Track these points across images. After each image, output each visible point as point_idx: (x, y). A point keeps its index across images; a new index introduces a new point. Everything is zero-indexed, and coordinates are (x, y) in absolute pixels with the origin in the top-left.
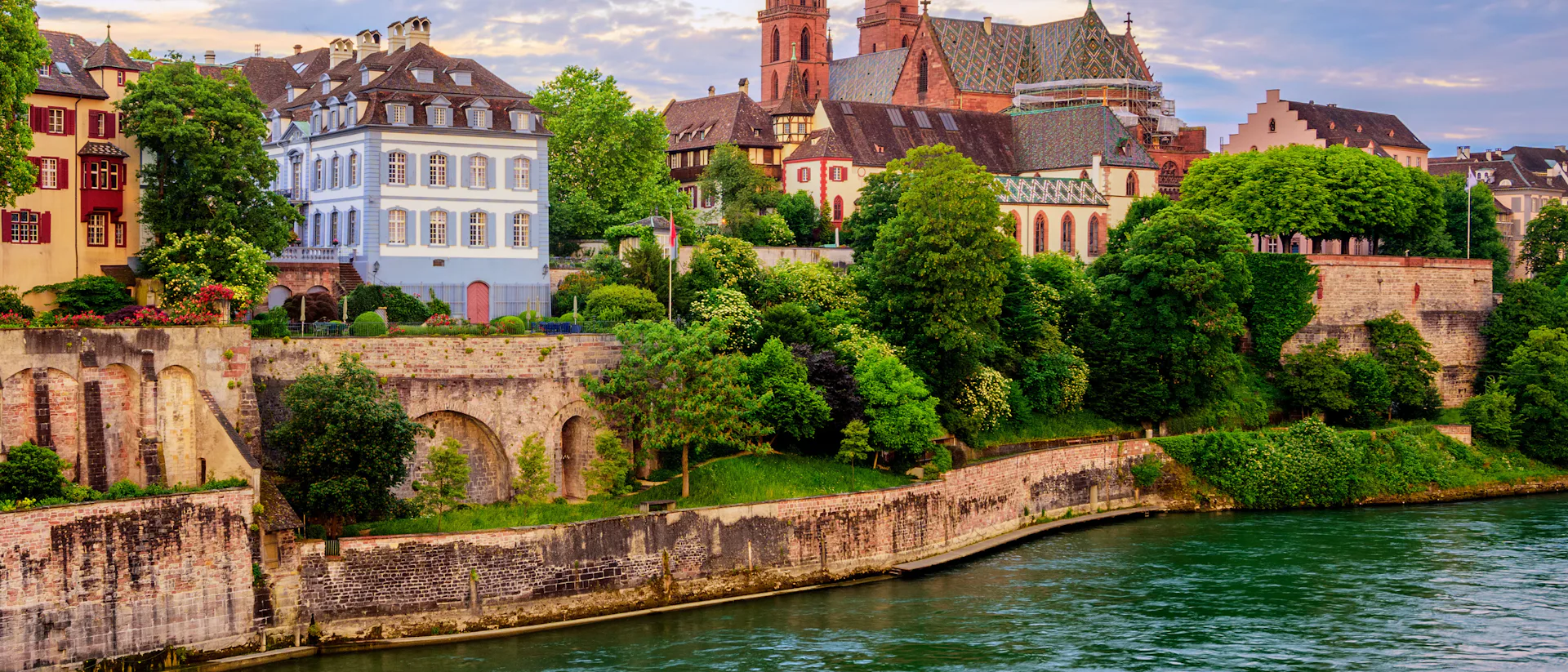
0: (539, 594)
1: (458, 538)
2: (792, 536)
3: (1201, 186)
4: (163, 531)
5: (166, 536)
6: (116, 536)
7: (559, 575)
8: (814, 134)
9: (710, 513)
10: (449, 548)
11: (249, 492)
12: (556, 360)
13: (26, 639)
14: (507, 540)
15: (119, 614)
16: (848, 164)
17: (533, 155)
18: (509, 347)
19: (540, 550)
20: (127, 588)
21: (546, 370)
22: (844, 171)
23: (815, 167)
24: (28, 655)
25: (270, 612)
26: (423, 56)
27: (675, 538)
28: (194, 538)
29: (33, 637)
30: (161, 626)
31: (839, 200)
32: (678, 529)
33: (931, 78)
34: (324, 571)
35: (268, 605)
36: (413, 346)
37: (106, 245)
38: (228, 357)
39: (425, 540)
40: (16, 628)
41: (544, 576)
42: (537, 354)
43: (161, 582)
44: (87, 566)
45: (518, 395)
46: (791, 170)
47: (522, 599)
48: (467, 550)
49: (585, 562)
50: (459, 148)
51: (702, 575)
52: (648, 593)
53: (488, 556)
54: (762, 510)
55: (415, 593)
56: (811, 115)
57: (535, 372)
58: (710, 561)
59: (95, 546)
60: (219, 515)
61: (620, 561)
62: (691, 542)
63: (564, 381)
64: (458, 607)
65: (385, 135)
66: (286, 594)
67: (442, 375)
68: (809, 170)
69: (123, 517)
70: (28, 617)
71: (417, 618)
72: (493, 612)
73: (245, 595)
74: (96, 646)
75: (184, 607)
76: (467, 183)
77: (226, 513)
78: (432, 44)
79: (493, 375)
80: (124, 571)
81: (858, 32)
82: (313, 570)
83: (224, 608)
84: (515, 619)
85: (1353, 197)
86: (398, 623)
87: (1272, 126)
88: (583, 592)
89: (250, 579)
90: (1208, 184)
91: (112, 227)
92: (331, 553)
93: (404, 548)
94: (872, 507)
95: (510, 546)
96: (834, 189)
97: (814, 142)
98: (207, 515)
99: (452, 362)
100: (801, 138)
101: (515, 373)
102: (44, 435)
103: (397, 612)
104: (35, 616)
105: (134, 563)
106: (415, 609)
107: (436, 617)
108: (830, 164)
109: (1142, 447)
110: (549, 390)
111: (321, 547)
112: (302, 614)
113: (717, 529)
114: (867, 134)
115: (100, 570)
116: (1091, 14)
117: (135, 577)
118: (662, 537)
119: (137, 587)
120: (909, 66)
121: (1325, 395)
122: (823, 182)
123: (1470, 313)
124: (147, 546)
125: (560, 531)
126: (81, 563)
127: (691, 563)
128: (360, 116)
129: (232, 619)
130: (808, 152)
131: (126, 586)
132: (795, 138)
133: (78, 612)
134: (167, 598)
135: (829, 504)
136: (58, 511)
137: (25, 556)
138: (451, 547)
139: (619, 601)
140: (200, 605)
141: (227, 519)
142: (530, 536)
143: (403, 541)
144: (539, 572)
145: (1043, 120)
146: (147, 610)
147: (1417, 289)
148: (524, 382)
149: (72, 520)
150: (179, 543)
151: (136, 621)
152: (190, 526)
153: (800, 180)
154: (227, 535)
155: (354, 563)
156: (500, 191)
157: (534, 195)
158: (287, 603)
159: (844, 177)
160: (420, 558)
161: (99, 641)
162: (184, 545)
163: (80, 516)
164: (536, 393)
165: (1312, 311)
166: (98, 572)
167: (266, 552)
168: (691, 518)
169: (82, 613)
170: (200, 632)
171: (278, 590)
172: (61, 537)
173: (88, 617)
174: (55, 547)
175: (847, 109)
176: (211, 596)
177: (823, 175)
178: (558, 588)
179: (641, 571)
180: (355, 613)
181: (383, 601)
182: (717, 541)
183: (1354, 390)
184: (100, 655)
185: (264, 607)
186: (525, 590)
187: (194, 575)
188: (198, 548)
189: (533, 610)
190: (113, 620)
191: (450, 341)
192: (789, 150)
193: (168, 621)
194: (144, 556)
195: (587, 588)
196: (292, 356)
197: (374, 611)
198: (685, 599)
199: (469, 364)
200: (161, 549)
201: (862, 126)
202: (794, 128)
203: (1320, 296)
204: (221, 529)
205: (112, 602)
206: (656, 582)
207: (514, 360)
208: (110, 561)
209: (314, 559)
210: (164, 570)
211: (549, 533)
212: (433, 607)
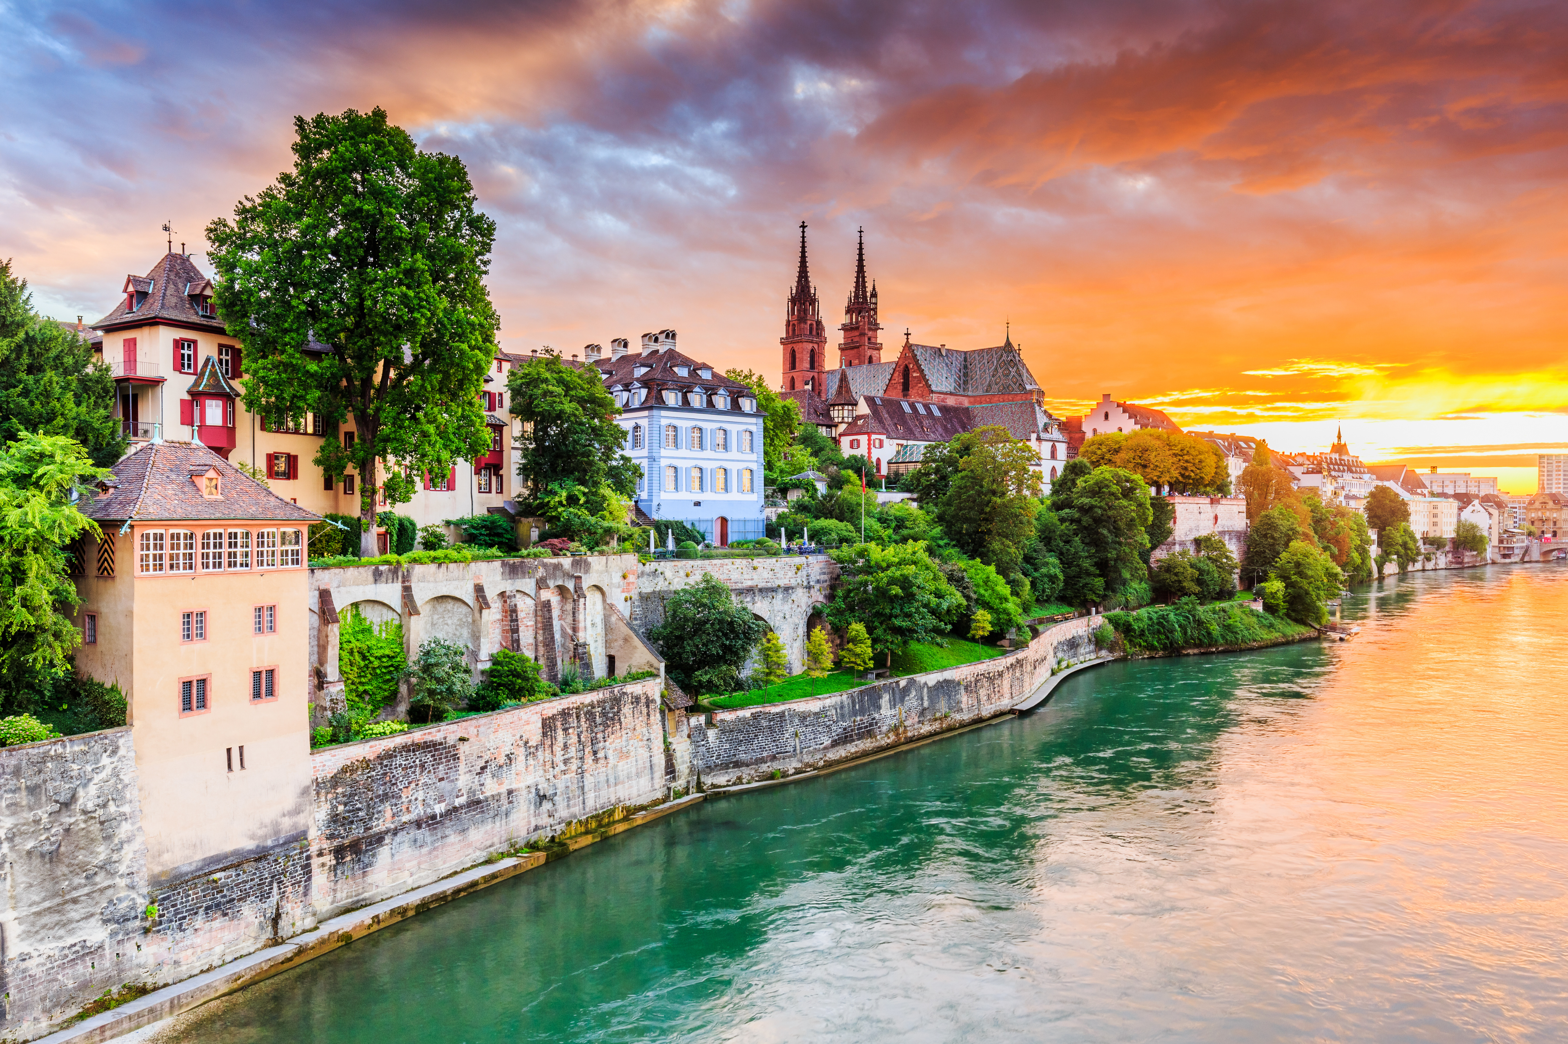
0: (835, 744)
1: (787, 706)
2: (963, 691)
3: (1095, 453)
4: (611, 715)
5: (612, 719)
6: (583, 720)
7: (845, 729)
8: (859, 417)
9: (921, 678)
10: (782, 715)
11: (658, 680)
12: (805, 573)
13: (528, 811)
14: (813, 706)
15: (586, 783)
16: (883, 437)
17: (753, 428)
18: (778, 564)
19: (834, 712)
20: (591, 761)
21: (799, 581)
22: (881, 441)
23: (863, 439)
24: (529, 822)
25: (673, 772)
26: (673, 357)
27: (904, 697)
28: (630, 718)
29: (532, 807)
30: (612, 789)
31: (878, 460)
32: (905, 691)
33: (912, 383)
34: (705, 735)
35: (672, 765)
36: (722, 565)
37: (490, 492)
38: (624, 577)
39: (767, 710)
40: (522, 801)
41: (837, 730)
42: (794, 569)
43: (610, 754)
44: (566, 747)
45: (784, 598)
46: (845, 441)
47: (825, 748)
48: (794, 714)
49: (858, 718)
50: (710, 423)
51: (919, 722)
52: (892, 737)
53: (805, 718)
54: (948, 675)
55: (762, 749)
56: (856, 405)
57: (793, 583)
58: (922, 713)
59: (571, 731)
60: (643, 700)
61: (877, 716)
62: (912, 700)
63: (809, 587)
64: (789, 757)
65: (664, 413)
66: (682, 757)
67: (740, 586)
68: (858, 441)
69: (587, 706)
70: (530, 792)
71: (764, 768)
72: (807, 759)
73: (660, 760)
74: (572, 810)
75: (625, 772)
76: (691, 447)
77: (647, 698)
78: (677, 350)
79: (769, 585)
80: (588, 749)
81: (839, 352)
82: (696, 736)
83: (648, 771)
84: (821, 763)
85: (1187, 461)
86: (753, 772)
87: (1106, 416)
88: (859, 739)
89: (662, 746)
90: (1099, 452)
91: (494, 478)
92: (710, 723)
93: (755, 716)
94: (1001, 669)
95: (817, 710)
96: (876, 454)
97: (860, 422)
98: (636, 700)
99: (746, 576)
100: (850, 420)
101: (783, 582)
102: (516, 644)
103: (752, 764)
104: (533, 790)
105: (594, 741)
106: (763, 761)
107: (776, 766)
108: (873, 437)
109: (1097, 620)
110: (801, 594)
111: (702, 719)
112: (692, 770)
113: (925, 690)
114: (892, 418)
115: (574, 749)
116: (1008, 343)
117: (595, 753)
118: (897, 697)
119: (596, 760)
120: (896, 375)
121: (1185, 584)
122: (869, 449)
123: (1237, 532)
124: (601, 728)
125: (845, 697)
126: (562, 745)
127: (913, 715)
128: (643, 399)
129: (652, 778)
130: (856, 429)
131: (589, 759)
132: (846, 420)
133: (561, 785)
134: (615, 767)
135: (981, 668)
136: (547, 705)
137: (527, 742)
138: (783, 712)
139: (877, 744)
140: (634, 770)
141: (649, 702)
142: (828, 702)
143: (754, 711)
144: (834, 728)
145: (991, 410)
146: (603, 778)
147: (1216, 518)
148: (787, 589)
149: (555, 712)
150: (621, 723)
151: (597, 788)
152: (627, 710)
153: (852, 447)
154: (648, 714)
155: (726, 730)
156: (733, 454)
157: (754, 457)
158: (683, 763)
159: (881, 446)
160: (764, 723)
161: (575, 805)
162: (623, 724)
163: (560, 708)
164: (794, 597)
165: (1170, 532)
166: (572, 752)
167: (670, 725)
168: (912, 682)
169: (563, 785)
170: (634, 792)
171: (678, 754)
172: (548, 726)
173: (567, 787)
174: (544, 734)
175: (878, 402)
176: (640, 762)
177: (869, 444)
178: (844, 739)
179: (888, 722)
180: (725, 767)
181: (743, 757)
182: (926, 698)
183: (1199, 582)
184: (575, 817)
185: (670, 770)
186: (827, 742)
187: (629, 747)
188: (632, 727)
189: (832, 755)
190: (583, 788)
191: (744, 562)
192: (842, 428)
193: (616, 784)
194: (600, 736)
195: (861, 737)
196: (648, 575)
197: (737, 765)
198: (910, 740)
199: (755, 577)
200: (610, 729)
201: (888, 413)
202: (846, 414)
203: (1175, 523)
204: (645, 710)
205: (581, 773)
206: (895, 729)
207: (780, 574)
208: (579, 741)
209: (699, 728)
210: (613, 744)
211: (838, 699)
212: (774, 758)
